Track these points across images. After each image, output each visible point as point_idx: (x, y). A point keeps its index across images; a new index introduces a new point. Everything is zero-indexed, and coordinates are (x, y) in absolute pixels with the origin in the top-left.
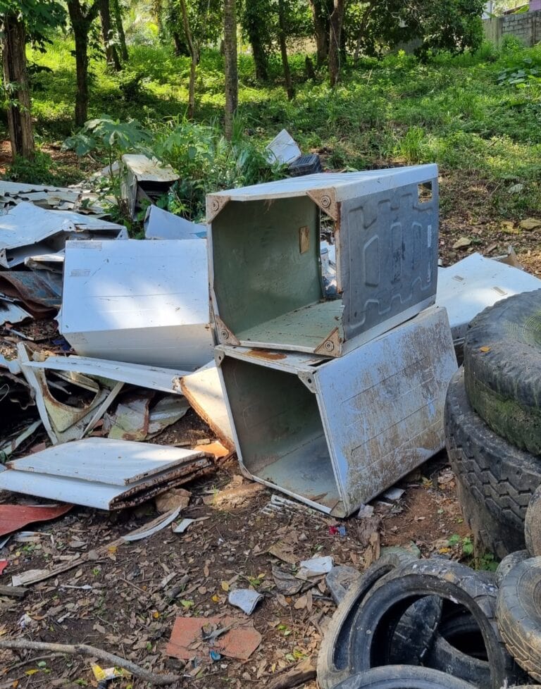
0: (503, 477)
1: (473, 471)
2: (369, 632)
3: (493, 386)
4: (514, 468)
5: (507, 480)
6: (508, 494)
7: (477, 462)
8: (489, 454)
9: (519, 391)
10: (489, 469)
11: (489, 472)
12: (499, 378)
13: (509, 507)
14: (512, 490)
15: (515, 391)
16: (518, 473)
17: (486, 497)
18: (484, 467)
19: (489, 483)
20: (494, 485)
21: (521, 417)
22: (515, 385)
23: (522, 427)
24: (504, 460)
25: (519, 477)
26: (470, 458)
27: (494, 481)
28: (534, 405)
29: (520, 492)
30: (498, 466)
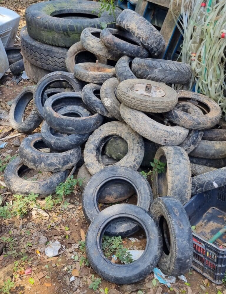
0: (53, 56)
1: (42, 58)
2: (39, 97)
3: (46, 28)
4: (56, 52)
5: (55, 56)
6: (55, 61)
7: (43, 54)
8: (48, 50)
9: (55, 27)
10: (48, 55)
11: (48, 56)
12: (47, 24)
13: (56, 65)
14: (57, 59)
15: (54, 27)
16: (58, 53)
17: (47, 65)
18: (46, 55)
19: (49, 60)
20: (50, 60)
21: (56, 35)
22: (54, 25)
23: (57, 38)
24: (53, 50)
25: (58, 54)
26: (40, 54)
27: (50, 59)
28: (60, 30)
29: (59, 59)
30: (51, 53)
